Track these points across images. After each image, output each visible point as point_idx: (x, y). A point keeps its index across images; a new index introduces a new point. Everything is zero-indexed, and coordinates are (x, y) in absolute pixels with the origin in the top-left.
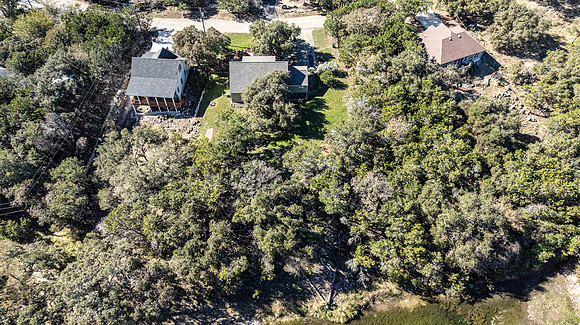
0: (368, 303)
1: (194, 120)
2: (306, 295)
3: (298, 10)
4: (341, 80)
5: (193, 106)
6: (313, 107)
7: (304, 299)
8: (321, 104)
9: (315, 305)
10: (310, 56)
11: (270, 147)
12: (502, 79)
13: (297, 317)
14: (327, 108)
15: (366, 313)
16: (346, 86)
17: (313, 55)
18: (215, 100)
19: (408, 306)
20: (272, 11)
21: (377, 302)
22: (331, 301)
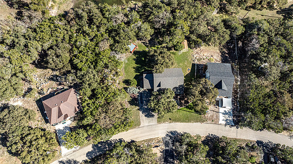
1: (196, 62)
4: (126, 86)
5: (198, 70)
6: (141, 68)
8: (137, 70)
16: (124, 82)
18: (188, 72)
20: (166, 144)
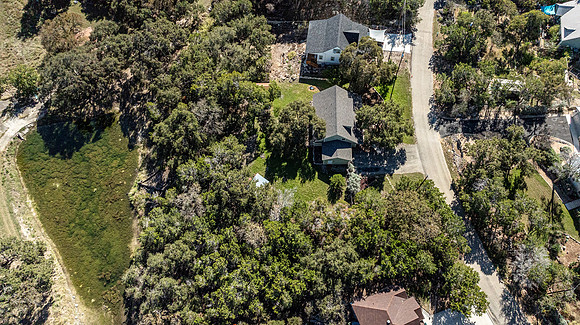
0: (138, 213)
1: (297, 76)
3: (457, 158)
5: (312, 74)
6: (303, 169)
7: (148, 168)
8: (308, 176)
9: (142, 176)
10: (377, 169)
11: (260, 133)
13: (139, 166)
14: (303, 182)
15: (133, 212)
18: (317, 89)
19: (132, 244)
20: (453, 131)
21: (138, 221)
22: (143, 186)
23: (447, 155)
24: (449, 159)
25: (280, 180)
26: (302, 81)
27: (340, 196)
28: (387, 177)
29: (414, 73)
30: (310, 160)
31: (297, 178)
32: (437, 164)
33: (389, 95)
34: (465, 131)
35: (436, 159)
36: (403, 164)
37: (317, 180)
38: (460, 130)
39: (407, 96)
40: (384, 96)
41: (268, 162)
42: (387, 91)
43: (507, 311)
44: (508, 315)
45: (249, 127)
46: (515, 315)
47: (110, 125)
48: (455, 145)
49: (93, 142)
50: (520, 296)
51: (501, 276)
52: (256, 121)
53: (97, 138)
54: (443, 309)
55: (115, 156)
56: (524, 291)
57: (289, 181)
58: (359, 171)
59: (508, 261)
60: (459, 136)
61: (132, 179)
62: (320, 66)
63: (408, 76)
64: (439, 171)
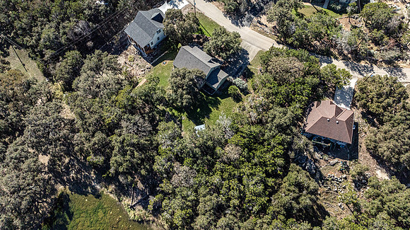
0: (149, 221)
1: (149, 65)
2: (127, 194)
3: (266, 29)
5: (155, 57)
7: (124, 194)
8: (216, 104)
9: (127, 201)
10: (241, 68)
11: (168, 109)
12: (348, 168)
13: (117, 199)
14: (217, 108)
15: (145, 224)
17: (244, 68)
18: (168, 61)
20: (250, 20)
21: (155, 224)
22: (134, 206)
23: (260, 32)
24: (264, 33)
25: (206, 119)
26: (154, 65)
27: (240, 96)
28: (249, 67)
29: (203, 10)
30: (208, 95)
31: (212, 110)
32: (261, 40)
33: (204, 31)
34: (255, 15)
35: (259, 39)
36: (248, 54)
37: (223, 101)
38: (252, 16)
39: (212, 23)
40: (202, 33)
41: (190, 117)
42: (201, 30)
43: (353, 69)
44: (355, 70)
45: (158, 112)
46: (357, 67)
47: (69, 200)
48: (258, 25)
49: (71, 219)
50: (350, 59)
51: (336, 58)
52: (158, 107)
53: (71, 216)
54: (334, 95)
55: (95, 211)
56: (349, 55)
57: (211, 115)
58: (235, 77)
59: (332, 50)
60: (255, 19)
61: (122, 210)
62: (154, 49)
63: (202, 14)
64: (266, 42)
